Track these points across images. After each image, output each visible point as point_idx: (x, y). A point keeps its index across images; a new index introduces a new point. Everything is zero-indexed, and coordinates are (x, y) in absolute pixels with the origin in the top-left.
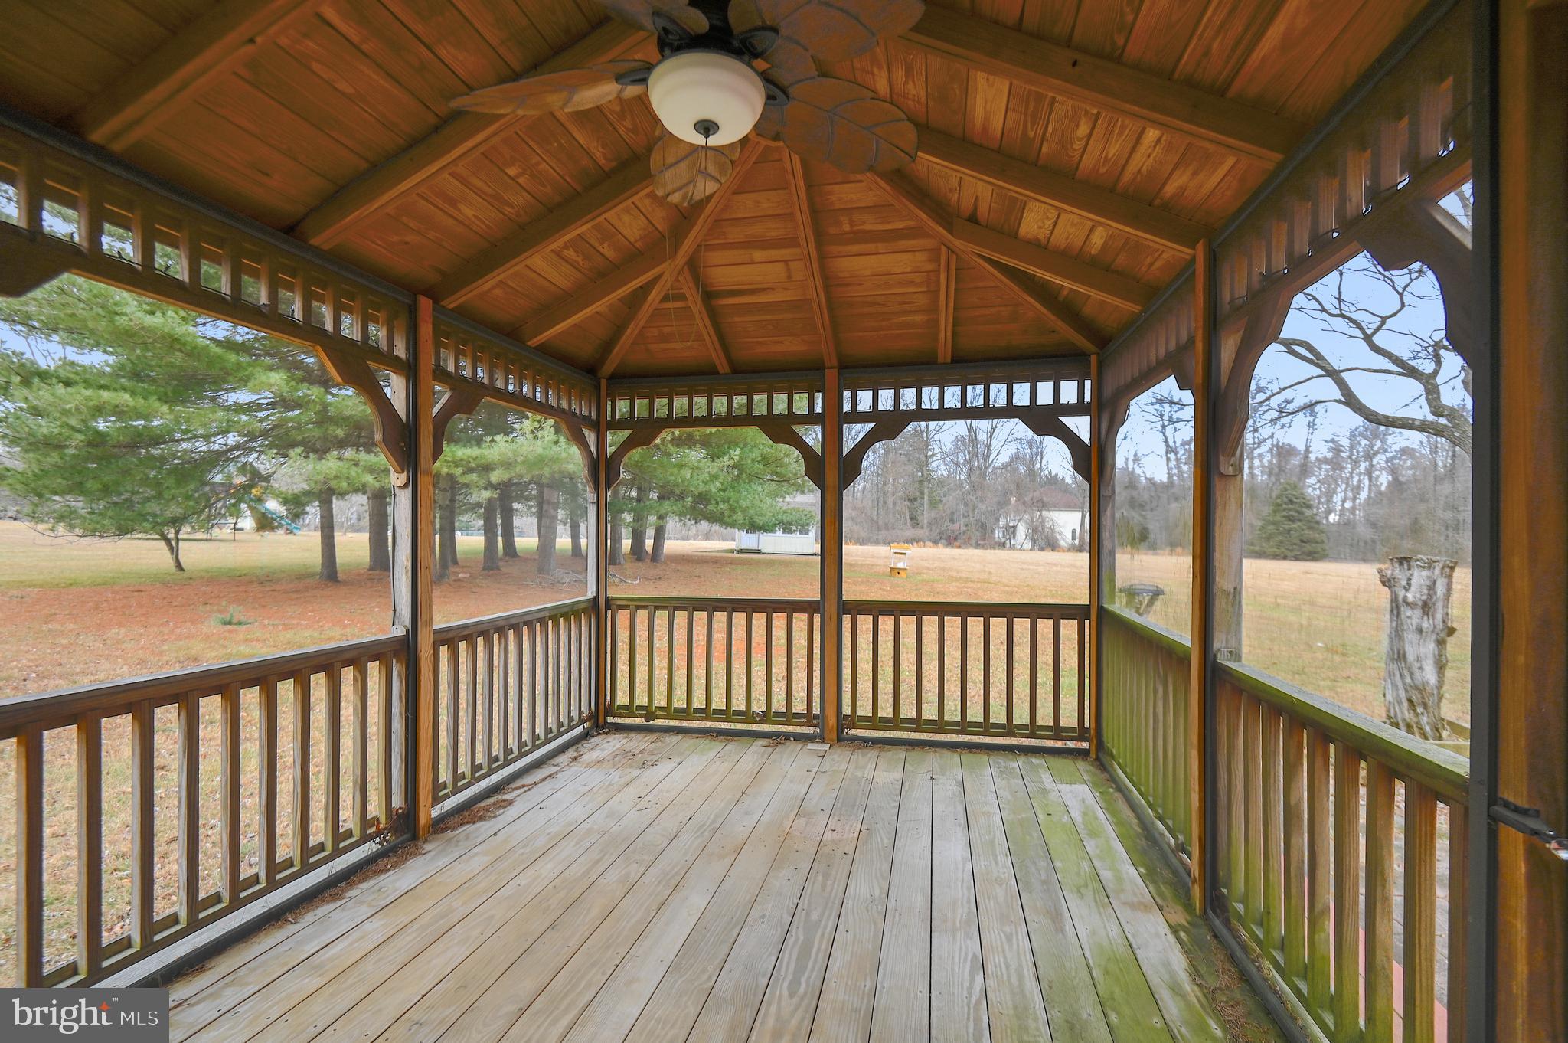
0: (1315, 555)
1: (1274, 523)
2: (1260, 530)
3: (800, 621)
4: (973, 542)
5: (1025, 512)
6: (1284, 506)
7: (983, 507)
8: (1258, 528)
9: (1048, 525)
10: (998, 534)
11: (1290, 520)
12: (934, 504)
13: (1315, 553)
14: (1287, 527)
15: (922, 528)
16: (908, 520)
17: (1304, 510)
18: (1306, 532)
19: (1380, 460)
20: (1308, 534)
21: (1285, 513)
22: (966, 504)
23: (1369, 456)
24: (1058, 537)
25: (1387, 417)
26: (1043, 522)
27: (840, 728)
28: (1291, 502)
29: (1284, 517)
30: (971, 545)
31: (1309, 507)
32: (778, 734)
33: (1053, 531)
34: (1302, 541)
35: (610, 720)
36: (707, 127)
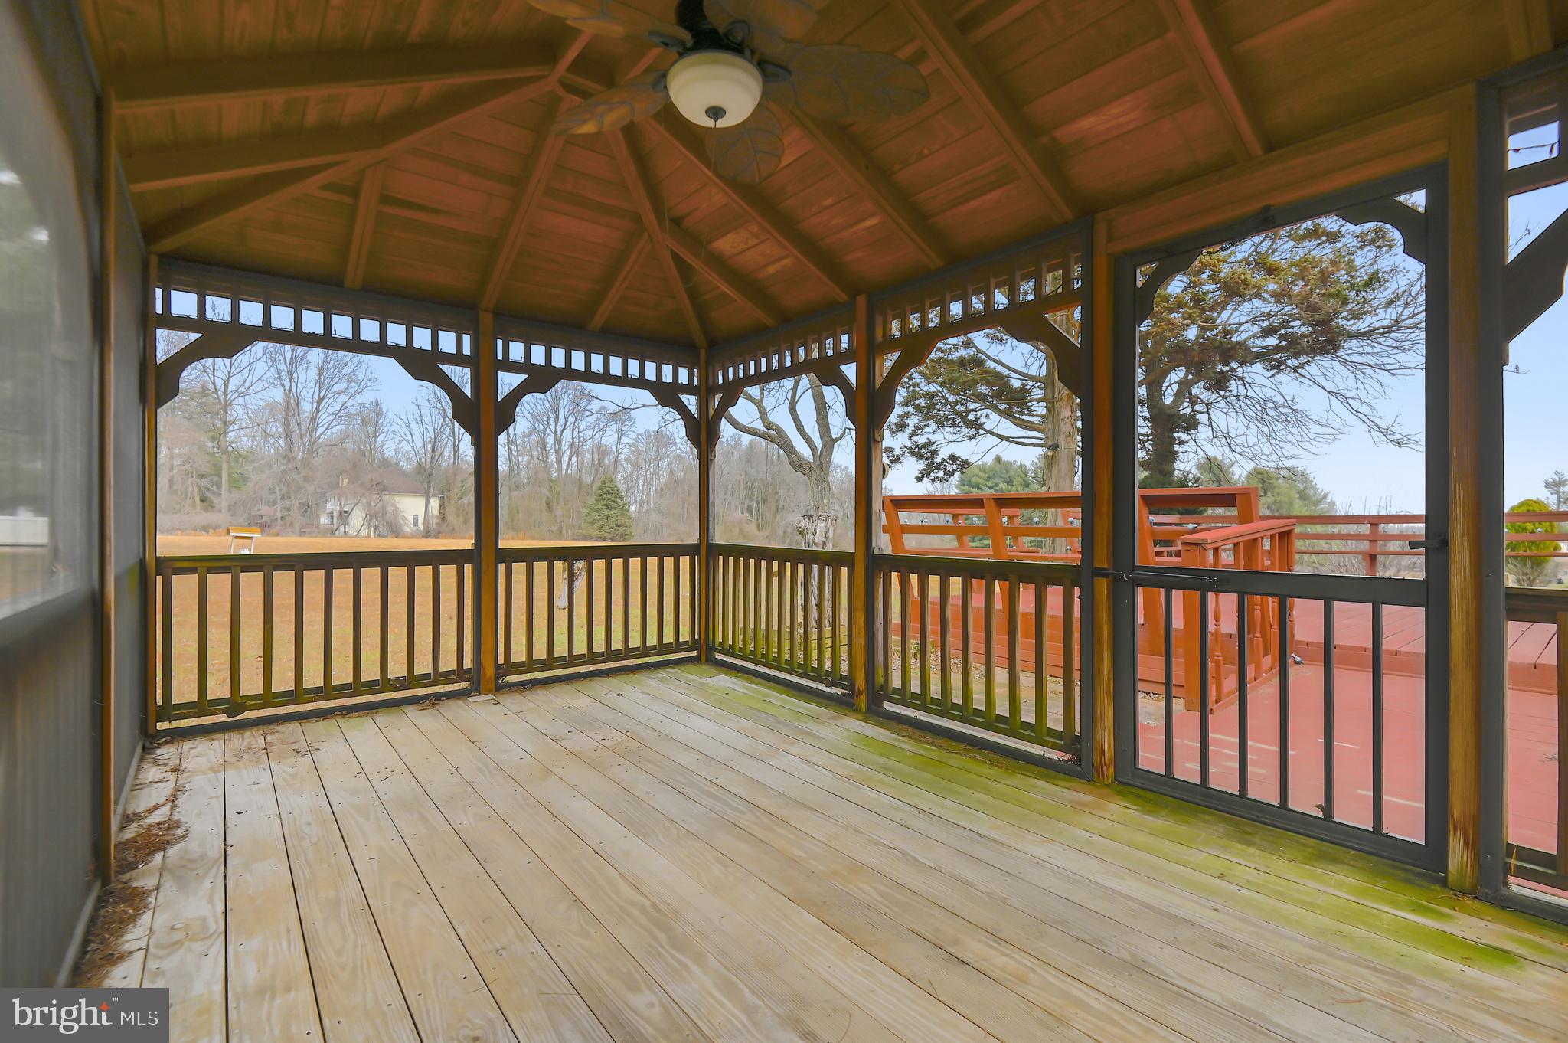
0: (626, 537)
1: (597, 510)
2: (586, 516)
3: (448, 572)
4: (297, 528)
5: (364, 495)
6: (604, 496)
7: (311, 489)
8: (584, 514)
9: (390, 509)
10: (324, 520)
11: (608, 508)
12: (234, 484)
13: (626, 535)
14: (606, 514)
15: (220, 511)
16: (198, 502)
17: (619, 500)
18: (619, 518)
19: (664, 463)
20: (622, 520)
21: (604, 502)
22: (287, 485)
23: (658, 459)
24: (402, 522)
25: (745, 427)
26: (383, 507)
27: (497, 676)
28: (609, 493)
29: (604, 505)
30: (293, 532)
31: (621, 497)
32: (426, 697)
33: (396, 517)
34: (616, 525)
35: (161, 726)
36: (716, 112)
